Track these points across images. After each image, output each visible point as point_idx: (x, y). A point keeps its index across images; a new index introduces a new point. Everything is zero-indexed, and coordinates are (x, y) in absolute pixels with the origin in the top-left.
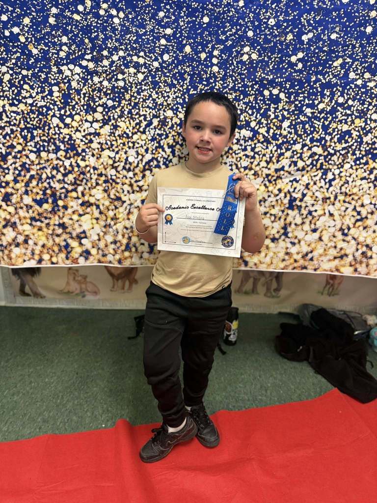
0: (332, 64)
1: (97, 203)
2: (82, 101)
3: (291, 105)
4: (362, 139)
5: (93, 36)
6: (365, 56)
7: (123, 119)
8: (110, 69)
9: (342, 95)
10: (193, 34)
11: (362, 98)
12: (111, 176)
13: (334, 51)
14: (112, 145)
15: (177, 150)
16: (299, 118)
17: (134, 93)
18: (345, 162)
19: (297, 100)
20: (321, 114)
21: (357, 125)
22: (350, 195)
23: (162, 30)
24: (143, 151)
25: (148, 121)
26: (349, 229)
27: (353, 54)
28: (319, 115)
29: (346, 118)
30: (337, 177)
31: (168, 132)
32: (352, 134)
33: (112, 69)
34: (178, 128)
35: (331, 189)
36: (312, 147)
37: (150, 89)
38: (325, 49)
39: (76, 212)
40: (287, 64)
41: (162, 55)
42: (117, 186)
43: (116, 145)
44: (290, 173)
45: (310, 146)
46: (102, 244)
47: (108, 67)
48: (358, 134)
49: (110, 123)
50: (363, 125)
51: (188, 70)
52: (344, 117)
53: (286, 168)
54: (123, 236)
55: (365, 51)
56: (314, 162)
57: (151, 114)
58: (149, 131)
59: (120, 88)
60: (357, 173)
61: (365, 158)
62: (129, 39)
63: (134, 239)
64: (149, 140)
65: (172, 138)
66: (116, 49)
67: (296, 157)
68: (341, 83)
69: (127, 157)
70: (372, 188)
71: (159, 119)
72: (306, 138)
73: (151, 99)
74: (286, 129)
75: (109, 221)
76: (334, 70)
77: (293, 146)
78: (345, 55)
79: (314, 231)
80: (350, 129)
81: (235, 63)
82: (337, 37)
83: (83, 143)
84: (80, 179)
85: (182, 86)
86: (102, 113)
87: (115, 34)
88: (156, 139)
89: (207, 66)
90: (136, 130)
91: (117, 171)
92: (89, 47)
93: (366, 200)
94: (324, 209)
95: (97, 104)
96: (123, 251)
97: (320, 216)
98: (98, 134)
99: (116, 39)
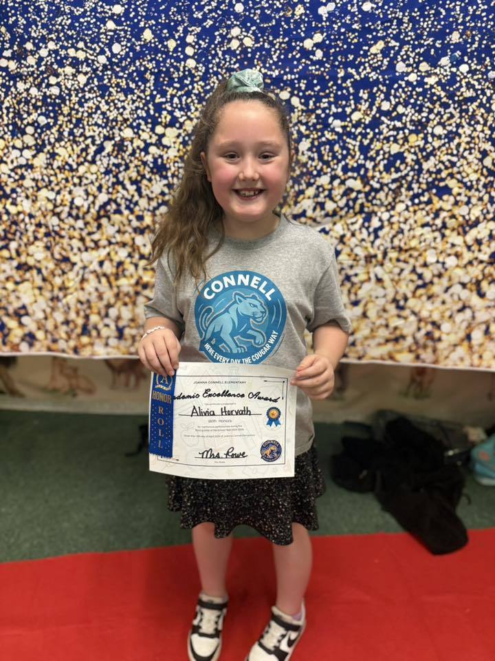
0: (369, 50)
1: (38, 265)
2: (5, 118)
3: (310, 116)
4: (420, 165)
5: (10, 22)
6: (419, 37)
7: (63, 143)
8: (38, 70)
9: (387, 98)
10: (154, 12)
11: (419, 102)
12: (53, 226)
13: (369, 31)
14: (50, 182)
15: (143, 187)
16: (323, 135)
17: (74, 104)
18: (397, 200)
19: (319, 107)
20: (356, 129)
21: (413, 145)
22: (406, 251)
23: (108, 7)
24: (95, 189)
25: (98, 145)
26: (406, 299)
27: (400, 33)
28: (353, 130)
29: (395, 133)
30: (386, 223)
31: (128, 161)
32: (406, 158)
33: (40, 69)
34: (143, 154)
35: (378, 242)
36: (345, 180)
37: (97, 97)
38: (355, 26)
39: (11, 279)
40: (299, 51)
41: (110, 46)
42: (62, 240)
43: (55, 182)
44: (314, 220)
45: (343, 178)
46: (50, 325)
47: (35, 67)
48: (415, 158)
49: (46, 150)
50: (422, 143)
51: (150, 66)
52: (392, 133)
53: (309, 213)
54: (78, 313)
55: (419, 29)
56: (351, 203)
57: (102, 135)
58: (100, 160)
59: (53, 97)
60: (416, 218)
61: (426, 194)
62: (60, 24)
63: (94, 318)
64: (101, 174)
65: (135, 169)
66: (44, 40)
67: (322, 195)
68: (385, 80)
69: (73, 199)
70: (439, 240)
71: (113, 142)
72: (335, 167)
73: (99, 112)
74: (305, 152)
75: (56, 292)
76: (373, 59)
77: (318, 179)
78: (388, 35)
79: (355, 303)
80: (402, 150)
81: (220, 53)
82: (372, 8)
83: (12, 180)
84: (12, 231)
85: (143, 91)
86: (33, 135)
87: (40, 16)
88: (111, 171)
89: (178, 60)
90: (82, 160)
91: (61, 220)
92: (6, 38)
93: (431, 257)
94: (368, 273)
95: (25, 122)
96: (79, 336)
97: (362, 282)
98: (31, 167)
99: (42, 24)
